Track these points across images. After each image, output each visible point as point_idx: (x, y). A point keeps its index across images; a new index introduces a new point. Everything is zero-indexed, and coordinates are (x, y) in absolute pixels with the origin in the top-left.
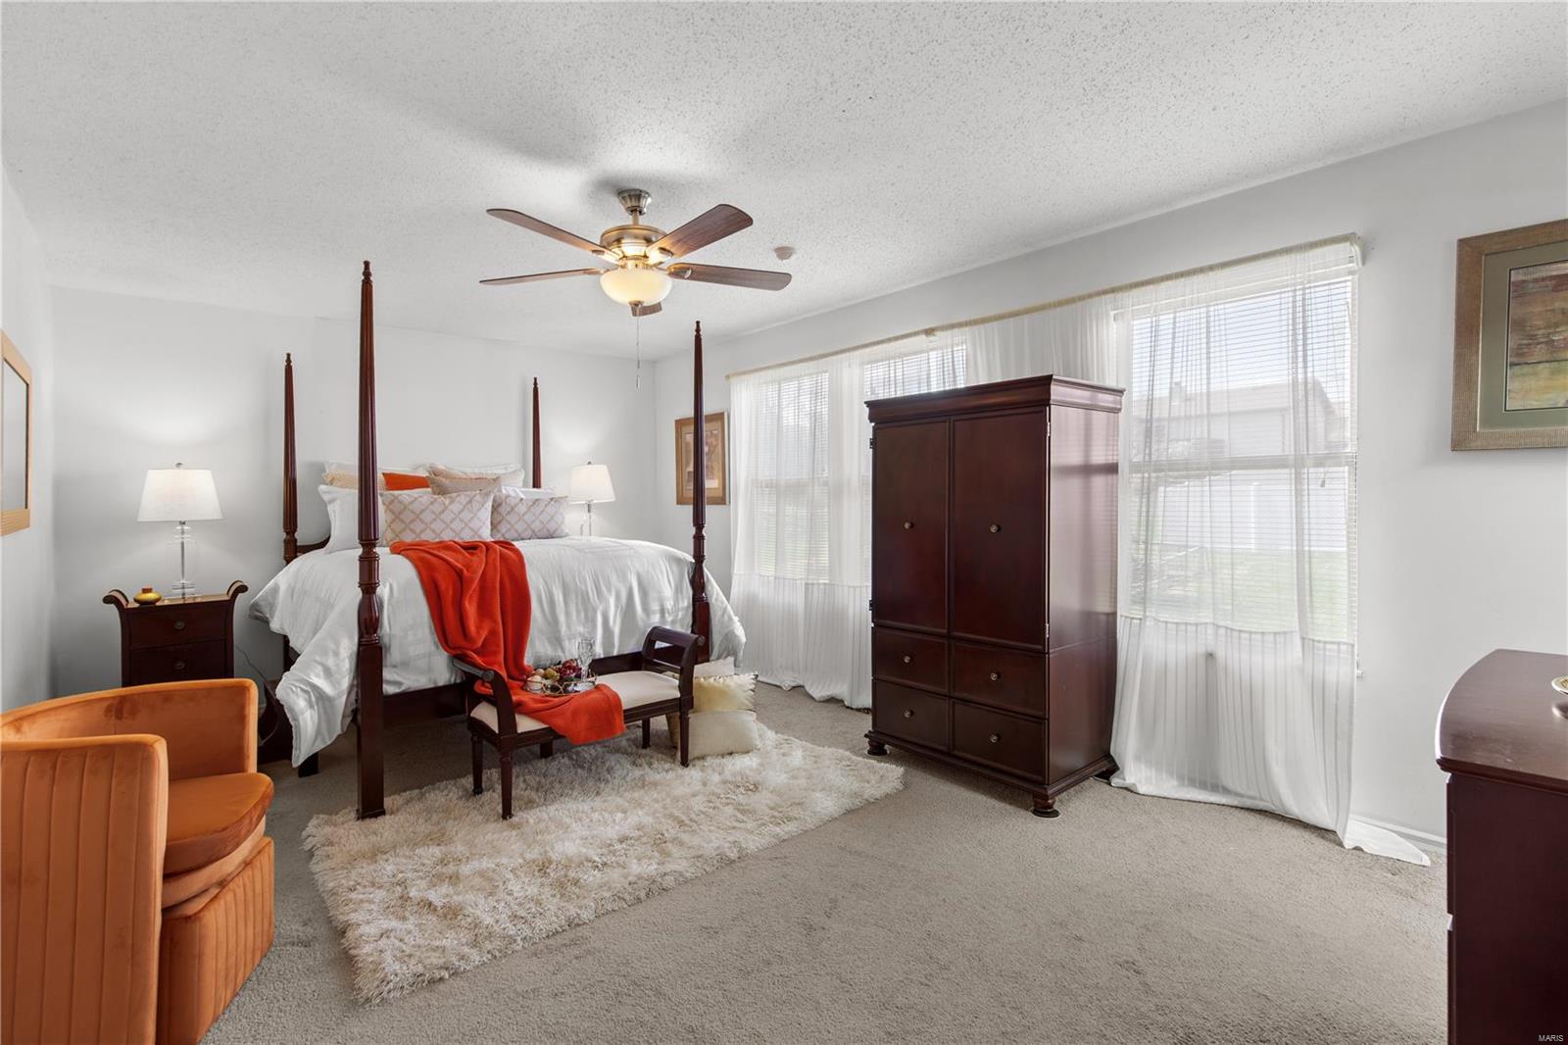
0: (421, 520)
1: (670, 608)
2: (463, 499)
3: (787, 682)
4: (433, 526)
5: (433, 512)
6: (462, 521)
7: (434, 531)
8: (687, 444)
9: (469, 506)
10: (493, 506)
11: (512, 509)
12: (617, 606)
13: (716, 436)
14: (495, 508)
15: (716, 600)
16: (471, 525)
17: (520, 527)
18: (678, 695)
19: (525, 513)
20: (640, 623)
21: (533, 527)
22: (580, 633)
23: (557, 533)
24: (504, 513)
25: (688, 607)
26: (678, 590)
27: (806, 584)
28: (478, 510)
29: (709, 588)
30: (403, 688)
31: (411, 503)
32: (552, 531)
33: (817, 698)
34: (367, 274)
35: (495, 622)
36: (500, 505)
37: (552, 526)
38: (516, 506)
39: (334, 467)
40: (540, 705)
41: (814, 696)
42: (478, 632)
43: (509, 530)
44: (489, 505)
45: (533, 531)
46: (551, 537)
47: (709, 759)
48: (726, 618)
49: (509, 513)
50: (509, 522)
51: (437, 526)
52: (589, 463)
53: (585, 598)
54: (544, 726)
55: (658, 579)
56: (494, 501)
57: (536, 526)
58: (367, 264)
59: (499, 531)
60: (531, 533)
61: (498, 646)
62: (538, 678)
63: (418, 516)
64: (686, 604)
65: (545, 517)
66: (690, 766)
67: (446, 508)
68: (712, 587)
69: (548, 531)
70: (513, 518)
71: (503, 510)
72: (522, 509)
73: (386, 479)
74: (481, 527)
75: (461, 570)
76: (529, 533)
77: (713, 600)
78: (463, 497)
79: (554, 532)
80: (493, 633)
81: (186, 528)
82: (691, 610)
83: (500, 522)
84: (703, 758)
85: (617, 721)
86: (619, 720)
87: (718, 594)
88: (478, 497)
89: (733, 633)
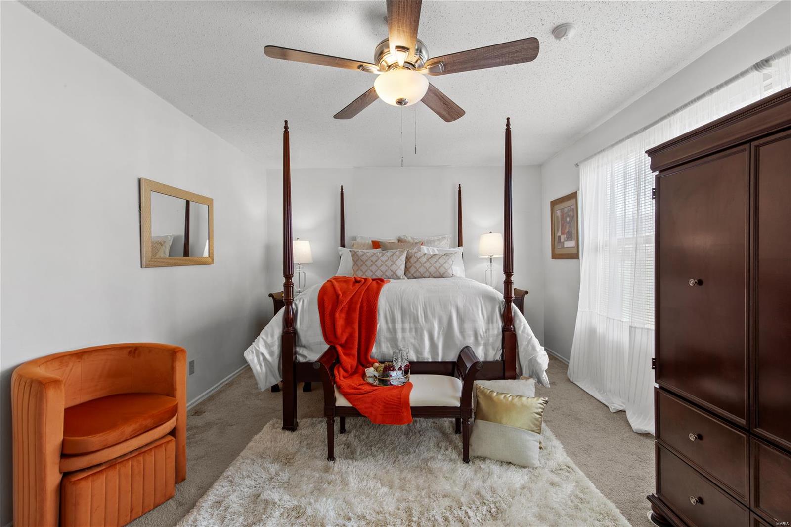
0: (366, 265)
1: (482, 334)
2: (389, 253)
3: (616, 405)
4: (371, 268)
5: (372, 261)
6: (386, 266)
7: (371, 271)
8: (557, 217)
9: (391, 257)
10: (406, 257)
11: (418, 259)
12: (440, 328)
13: (573, 209)
14: (408, 259)
15: (522, 332)
16: (391, 268)
17: (422, 270)
18: (458, 405)
19: (425, 262)
20: (458, 342)
21: (430, 270)
22: (411, 343)
23: (445, 275)
24: (413, 262)
25: (497, 336)
26: (490, 320)
27: (631, 327)
28: (396, 260)
29: (517, 323)
30: (307, 360)
31: (362, 255)
32: (442, 273)
33: (634, 430)
34: (286, 127)
35: (353, 329)
36: (411, 257)
37: (442, 271)
38: (420, 258)
39: (360, 238)
40: (353, 391)
41: (632, 425)
42: (342, 334)
43: (415, 272)
44: (404, 257)
45: (430, 273)
46: (442, 277)
47: (488, 461)
48: (530, 347)
49: (415, 262)
50: (415, 268)
51: (374, 268)
52: (491, 232)
53: (416, 320)
54: (351, 406)
55: (473, 310)
56: (408, 254)
57: (432, 270)
58: (286, 122)
59: (410, 272)
60: (429, 274)
61: (353, 344)
62: (372, 369)
63: (364, 263)
64: (496, 332)
65: (437, 265)
66: (470, 463)
67: (379, 258)
68: (520, 321)
69: (439, 273)
70: (418, 265)
71: (413, 260)
72: (424, 259)
73: (373, 244)
74: (397, 270)
75: (339, 295)
76: (427, 274)
77: (520, 332)
78: (389, 252)
79: (444, 274)
80: (351, 335)
81: (301, 266)
82: (501, 337)
83: (410, 267)
84: (484, 459)
85: (405, 414)
86: (407, 414)
87: (524, 328)
88: (397, 253)
89: (536, 360)
